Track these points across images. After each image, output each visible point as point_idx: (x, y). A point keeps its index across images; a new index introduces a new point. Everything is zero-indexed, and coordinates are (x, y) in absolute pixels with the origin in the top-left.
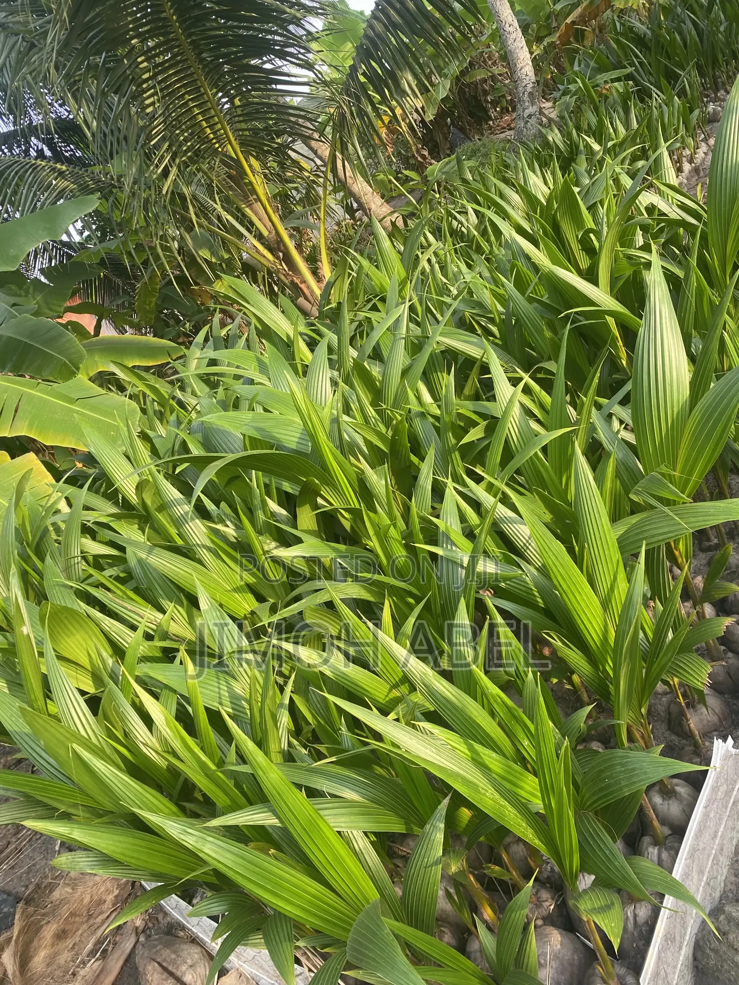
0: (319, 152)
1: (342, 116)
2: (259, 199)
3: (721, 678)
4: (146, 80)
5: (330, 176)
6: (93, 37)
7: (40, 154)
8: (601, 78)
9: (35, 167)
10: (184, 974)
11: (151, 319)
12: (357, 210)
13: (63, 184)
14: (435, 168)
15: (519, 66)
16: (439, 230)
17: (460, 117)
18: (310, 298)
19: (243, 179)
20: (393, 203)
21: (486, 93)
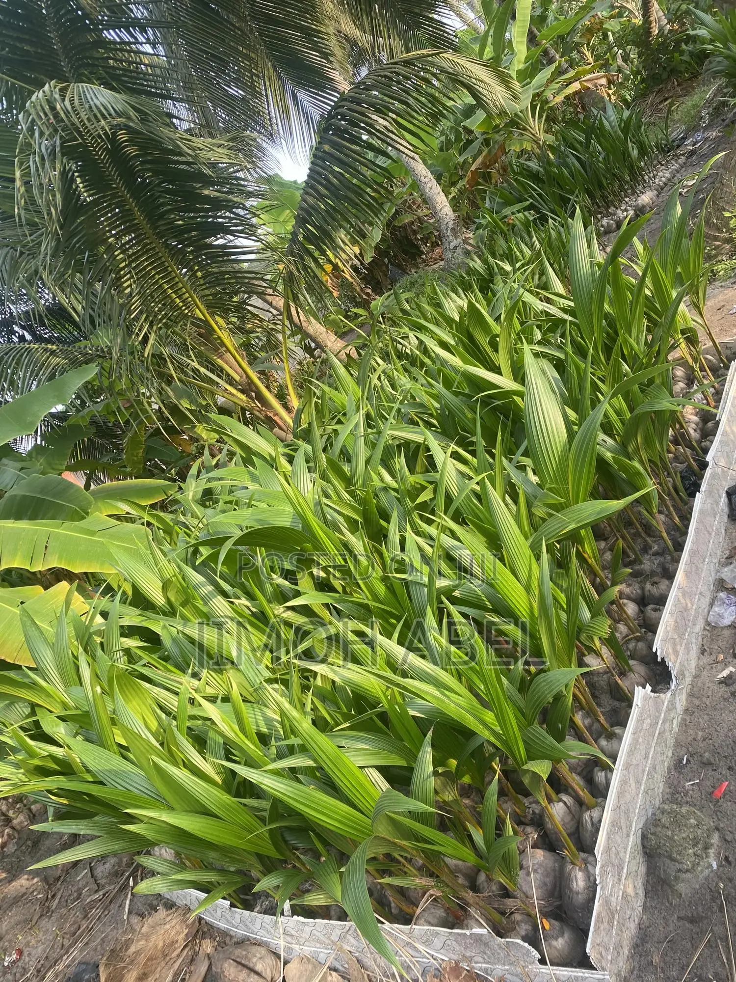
0: (274, 303)
1: (291, 273)
2: (228, 350)
3: (644, 652)
4: (123, 268)
5: (287, 323)
6: (77, 242)
7: (22, 339)
8: (507, 211)
9: (29, 351)
10: (256, 964)
11: (139, 469)
12: (315, 349)
13: (54, 361)
14: (378, 303)
15: (438, 208)
16: (387, 354)
17: (395, 256)
18: (284, 428)
19: (212, 335)
20: (347, 338)
21: (415, 233)
